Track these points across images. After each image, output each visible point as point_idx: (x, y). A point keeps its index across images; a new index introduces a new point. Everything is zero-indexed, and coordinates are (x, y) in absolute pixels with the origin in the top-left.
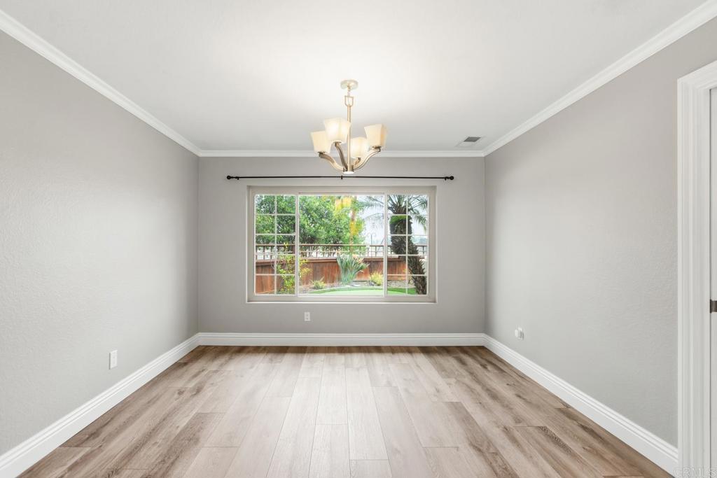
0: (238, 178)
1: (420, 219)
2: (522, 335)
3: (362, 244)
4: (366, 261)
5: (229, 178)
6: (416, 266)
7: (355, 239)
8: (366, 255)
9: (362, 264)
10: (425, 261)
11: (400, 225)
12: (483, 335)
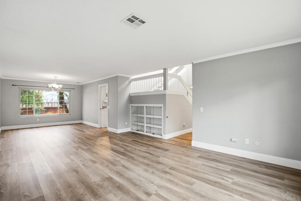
0: (15, 85)
1: (66, 95)
2: (87, 118)
3: (42, 102)
4: (45, 108)
5: (13, 85)
6: (66, 107)
7: (39, 100)
8: (44, 106)
9: (43, 109)
10: (68, 106)
11: (61, 98)
12: (81, 121)
